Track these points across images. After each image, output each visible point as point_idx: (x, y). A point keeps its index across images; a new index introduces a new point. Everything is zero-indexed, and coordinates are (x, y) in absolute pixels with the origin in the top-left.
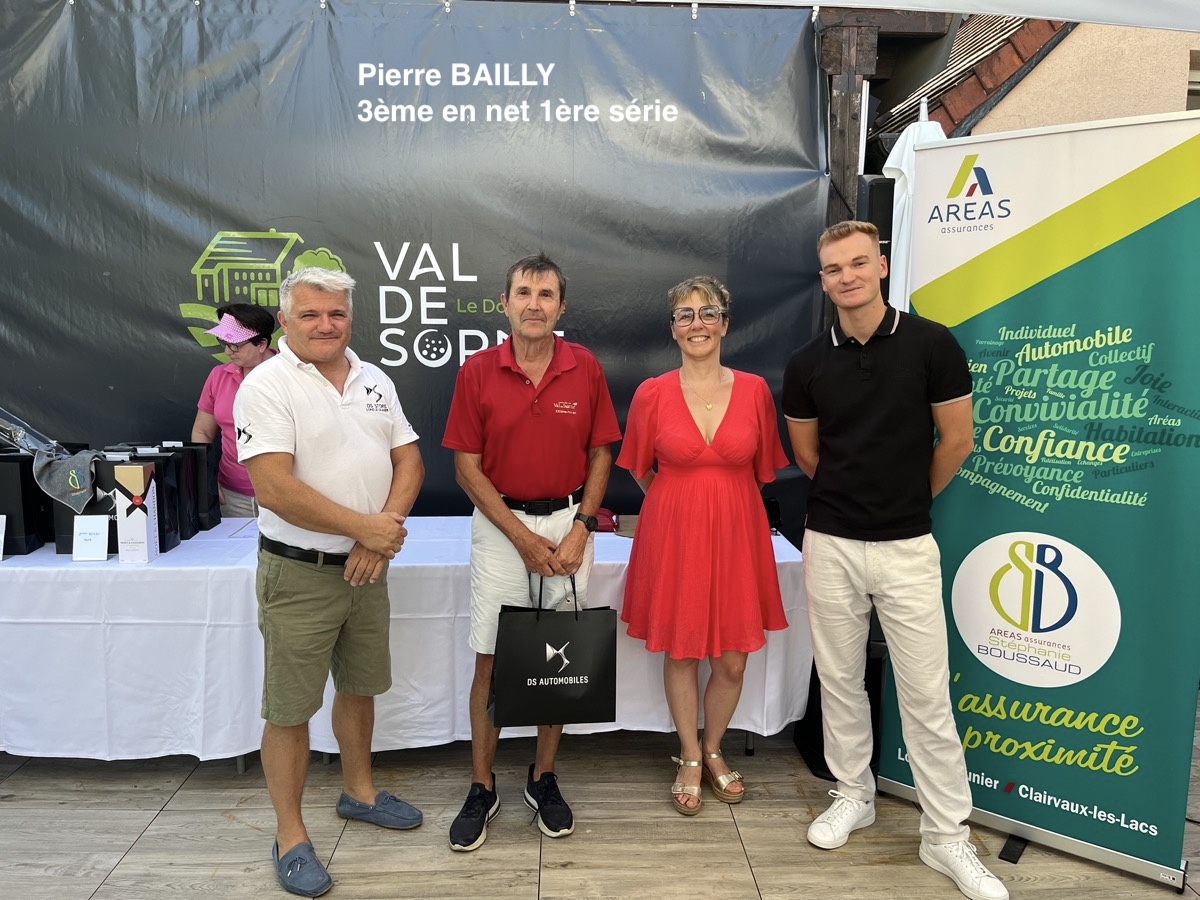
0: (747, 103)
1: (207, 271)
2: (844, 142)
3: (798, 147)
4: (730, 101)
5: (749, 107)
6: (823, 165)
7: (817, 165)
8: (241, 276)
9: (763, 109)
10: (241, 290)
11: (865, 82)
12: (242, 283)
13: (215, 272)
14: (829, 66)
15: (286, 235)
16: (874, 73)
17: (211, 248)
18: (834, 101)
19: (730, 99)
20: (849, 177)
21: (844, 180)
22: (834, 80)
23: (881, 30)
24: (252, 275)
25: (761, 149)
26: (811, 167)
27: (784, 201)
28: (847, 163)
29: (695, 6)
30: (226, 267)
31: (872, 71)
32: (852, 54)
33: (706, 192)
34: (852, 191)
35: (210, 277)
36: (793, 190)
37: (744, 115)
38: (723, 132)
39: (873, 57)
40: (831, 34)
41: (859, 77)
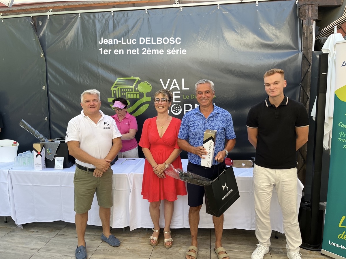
0: (275, 31)
1: (115, 89)
2: (307, 41)
3: (291, 44)
4: (269, 31)
5: (275, 32)
6: (300, 49)
7: (298, 49)
8: (124, 90)
9: (280, 32)
10: (124, 94)
11: (314, 21)
12: (124, 92)
13: (116, 89)
14: (302, 17)
15: (136, 78)
16: (317, 19)
17: (116, 82)
18: (304, 28)
19: (269, 30)
20: (309, 52)
21: (307, 53)
22: (304, 22)
23: (319, 5)
24: (127, 90)
25: (279, 45)
26: (296, 50)
27: (287, 61)
28: (308, 48)
29: (257, 2)
30: (119, 88)
31: (317, 18)
32: (309, 13)
33: (261, 59)
34: (310, 56)
35: (116, 91)
36: (290, 57)
37: (274, 35)
38: (266, 41)
39: (317, 14)
40: (303, 7)
41: (312, 20)
